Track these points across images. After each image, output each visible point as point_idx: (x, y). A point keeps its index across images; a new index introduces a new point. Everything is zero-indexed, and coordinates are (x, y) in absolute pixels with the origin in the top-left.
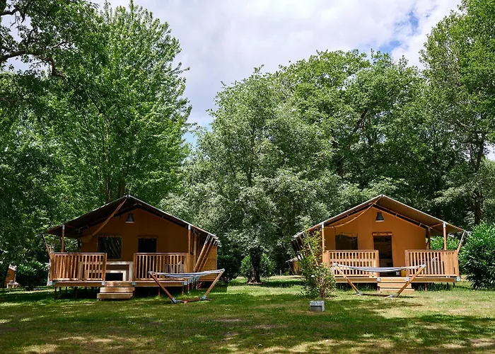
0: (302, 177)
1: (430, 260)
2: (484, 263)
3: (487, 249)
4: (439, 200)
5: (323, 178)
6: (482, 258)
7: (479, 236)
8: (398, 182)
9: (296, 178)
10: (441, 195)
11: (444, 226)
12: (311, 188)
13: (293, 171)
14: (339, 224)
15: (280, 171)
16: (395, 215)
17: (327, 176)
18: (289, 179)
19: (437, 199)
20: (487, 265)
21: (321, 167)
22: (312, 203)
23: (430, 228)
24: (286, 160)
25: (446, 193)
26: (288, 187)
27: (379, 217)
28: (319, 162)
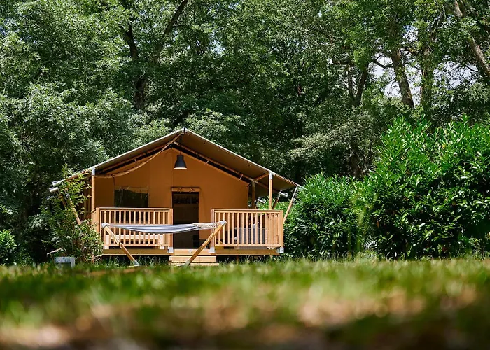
0: (68, 100)
1: (250, 226)
2: (315, 227)
3: (320, 208)
4: (297, 152)
5: (102, 102)
6: (314, 220)
7: (312, 191)
8: (229, 119)
9: (58, 99)
10: (300, 145)
11: (271, 178)
12: (83, 117)
13: (56, 89)
14: (120, 172)
15: (32, 86)
16: (205, 161)
17: (110, 100)
18: (48, 100)
19: (293, 151)
20: (318, 229)
21: (101, 84)
22: (84, 140)
23: (254, 182)
24: (44, 69)
25: (308, 141)
26: (46, 114)
27: (180, 161)
28: (98, 77)
